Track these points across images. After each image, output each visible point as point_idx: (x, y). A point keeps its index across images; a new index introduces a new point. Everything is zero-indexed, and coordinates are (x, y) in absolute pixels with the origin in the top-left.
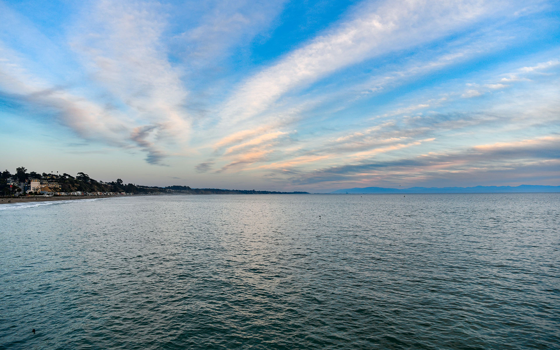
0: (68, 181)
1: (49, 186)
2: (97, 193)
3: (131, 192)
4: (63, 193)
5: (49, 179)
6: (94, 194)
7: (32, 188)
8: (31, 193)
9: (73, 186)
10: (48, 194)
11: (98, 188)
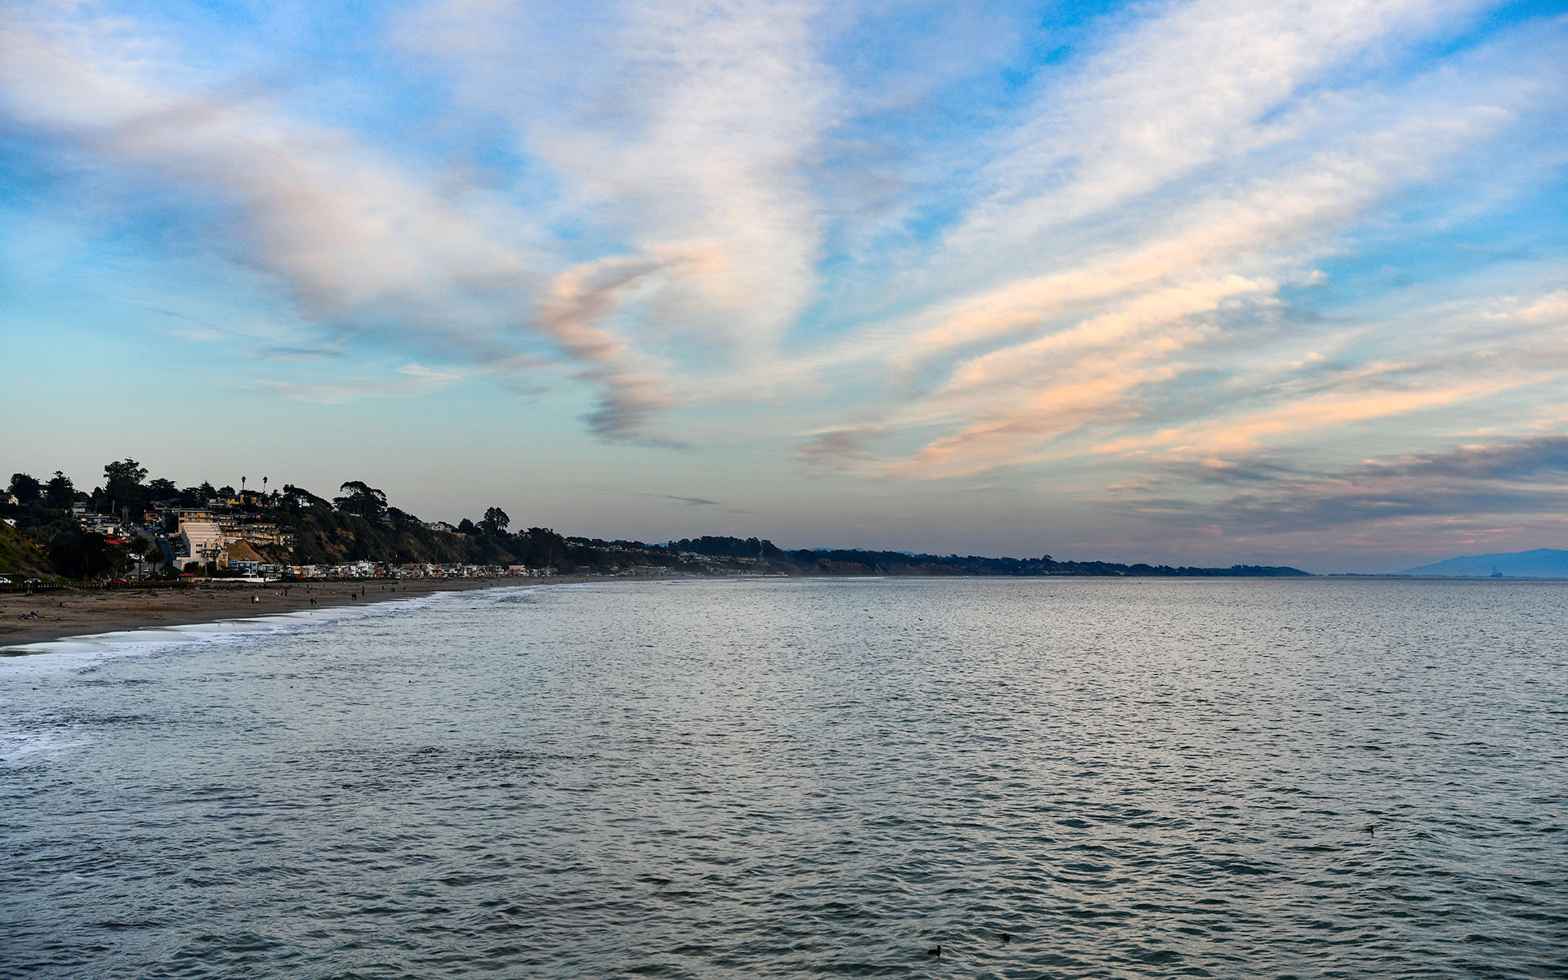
0: (309, 518)
1: (251, 541)
2: (424, 570)
3: (545, 566)
4: (312, 570)
5: (235, 510)
6: (413, 572)
7: (193, 549)
8: (192, 568)
9: (334, 539)
10: (261, 574)
11: (424, 549)
